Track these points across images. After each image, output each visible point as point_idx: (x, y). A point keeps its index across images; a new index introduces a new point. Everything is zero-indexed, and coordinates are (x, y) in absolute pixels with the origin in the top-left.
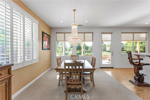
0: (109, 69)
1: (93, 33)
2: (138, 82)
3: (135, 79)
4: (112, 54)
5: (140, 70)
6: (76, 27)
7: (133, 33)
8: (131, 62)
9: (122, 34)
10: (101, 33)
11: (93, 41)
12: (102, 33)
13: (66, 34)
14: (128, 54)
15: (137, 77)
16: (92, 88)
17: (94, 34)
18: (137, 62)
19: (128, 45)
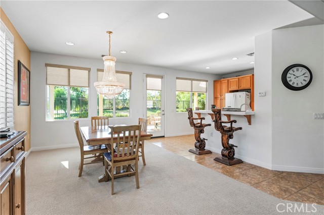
0: (159, 139)
1: (130, 74)
2: (200, 150)
3: (196, 147)
4: (163, 113)
5: (201, 134)
6: (112, 64)
7: (192, 80)
8: (192, 124)
9: (177, 80)
10: (145, 75)
11: (130, 89)
12: (148, 76)
13: (71, 70)
14: (189, 113)
15: (198, 144)
16: (143, 168)
17: (132, 76)
18: (199, 123)
19: (181, 97)
